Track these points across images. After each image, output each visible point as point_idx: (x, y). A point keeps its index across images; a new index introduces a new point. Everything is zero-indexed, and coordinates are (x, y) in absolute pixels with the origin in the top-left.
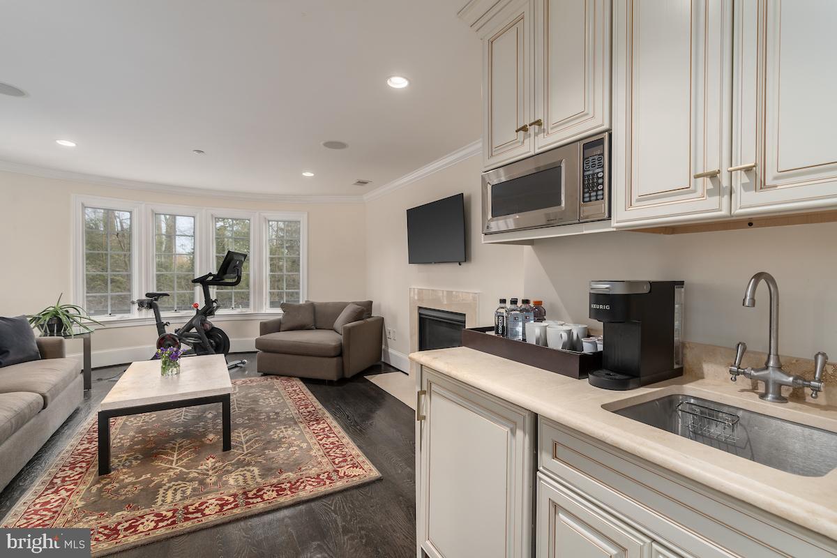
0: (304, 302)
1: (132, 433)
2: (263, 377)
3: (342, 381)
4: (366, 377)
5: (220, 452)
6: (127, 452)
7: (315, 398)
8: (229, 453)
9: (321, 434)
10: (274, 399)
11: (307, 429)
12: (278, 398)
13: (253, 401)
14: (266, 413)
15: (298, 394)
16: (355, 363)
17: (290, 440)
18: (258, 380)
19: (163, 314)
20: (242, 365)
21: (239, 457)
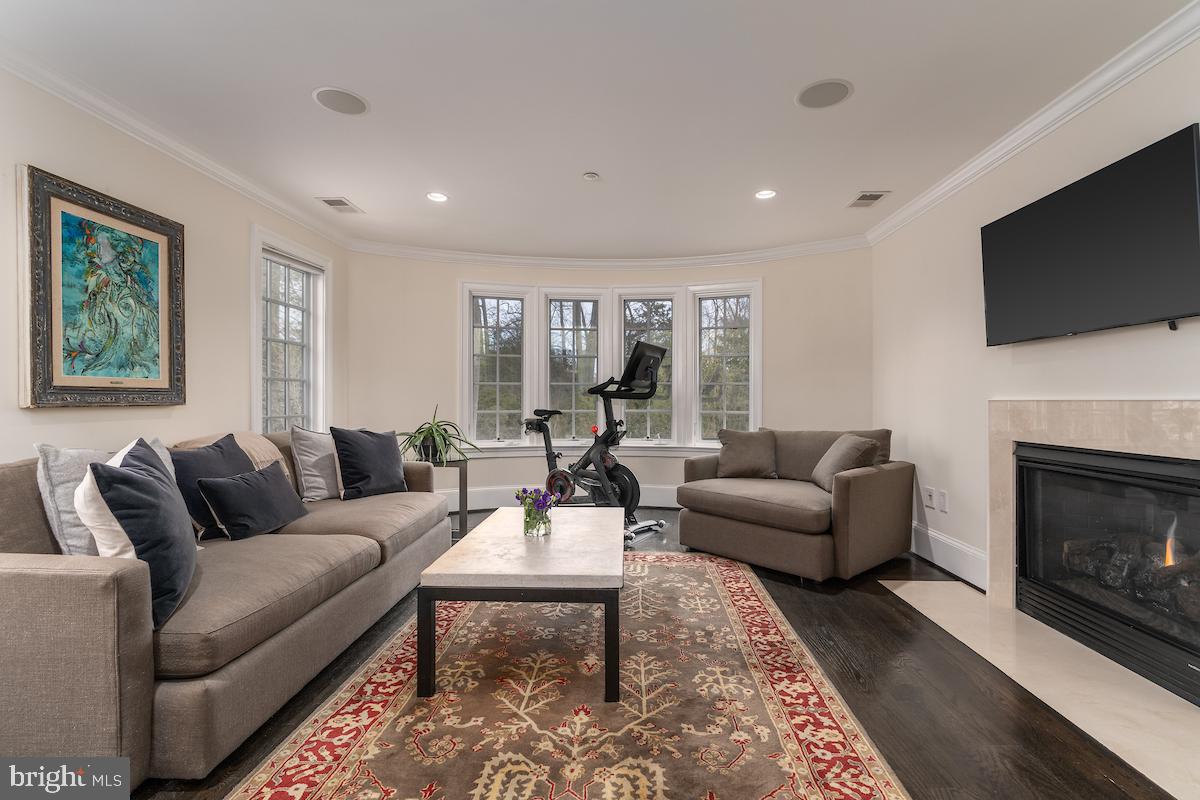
0: (757, 430)
1: (485, 623)
2: (688, 555)
3: (834, 584)
4: (886, 583)
5: (600, 702)
6: (468, 659)
7: (780, 614)
8: (615, 709)
9: (800, 709)
10: (704, 601)
11: (768, 689)
12: (712, 600)
13: (670, 598)
14: (689, 628)
15: (748, 599)
16: (860, 552)
17: (732, 708)
18: (680, 559)
19: (555, 443)
20: (657, 528)
21: (631, 726)
